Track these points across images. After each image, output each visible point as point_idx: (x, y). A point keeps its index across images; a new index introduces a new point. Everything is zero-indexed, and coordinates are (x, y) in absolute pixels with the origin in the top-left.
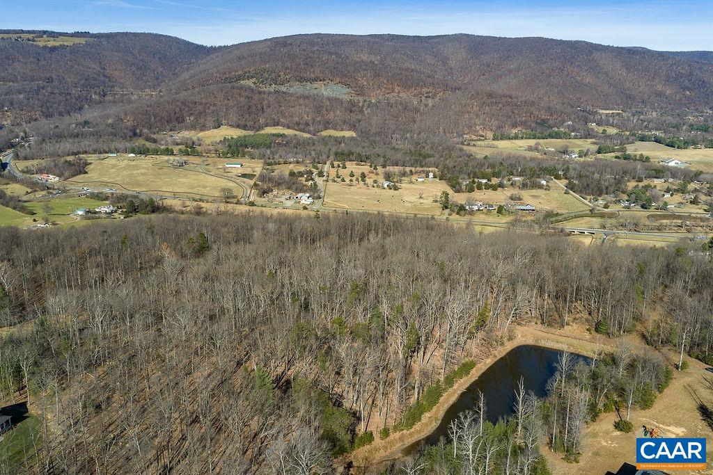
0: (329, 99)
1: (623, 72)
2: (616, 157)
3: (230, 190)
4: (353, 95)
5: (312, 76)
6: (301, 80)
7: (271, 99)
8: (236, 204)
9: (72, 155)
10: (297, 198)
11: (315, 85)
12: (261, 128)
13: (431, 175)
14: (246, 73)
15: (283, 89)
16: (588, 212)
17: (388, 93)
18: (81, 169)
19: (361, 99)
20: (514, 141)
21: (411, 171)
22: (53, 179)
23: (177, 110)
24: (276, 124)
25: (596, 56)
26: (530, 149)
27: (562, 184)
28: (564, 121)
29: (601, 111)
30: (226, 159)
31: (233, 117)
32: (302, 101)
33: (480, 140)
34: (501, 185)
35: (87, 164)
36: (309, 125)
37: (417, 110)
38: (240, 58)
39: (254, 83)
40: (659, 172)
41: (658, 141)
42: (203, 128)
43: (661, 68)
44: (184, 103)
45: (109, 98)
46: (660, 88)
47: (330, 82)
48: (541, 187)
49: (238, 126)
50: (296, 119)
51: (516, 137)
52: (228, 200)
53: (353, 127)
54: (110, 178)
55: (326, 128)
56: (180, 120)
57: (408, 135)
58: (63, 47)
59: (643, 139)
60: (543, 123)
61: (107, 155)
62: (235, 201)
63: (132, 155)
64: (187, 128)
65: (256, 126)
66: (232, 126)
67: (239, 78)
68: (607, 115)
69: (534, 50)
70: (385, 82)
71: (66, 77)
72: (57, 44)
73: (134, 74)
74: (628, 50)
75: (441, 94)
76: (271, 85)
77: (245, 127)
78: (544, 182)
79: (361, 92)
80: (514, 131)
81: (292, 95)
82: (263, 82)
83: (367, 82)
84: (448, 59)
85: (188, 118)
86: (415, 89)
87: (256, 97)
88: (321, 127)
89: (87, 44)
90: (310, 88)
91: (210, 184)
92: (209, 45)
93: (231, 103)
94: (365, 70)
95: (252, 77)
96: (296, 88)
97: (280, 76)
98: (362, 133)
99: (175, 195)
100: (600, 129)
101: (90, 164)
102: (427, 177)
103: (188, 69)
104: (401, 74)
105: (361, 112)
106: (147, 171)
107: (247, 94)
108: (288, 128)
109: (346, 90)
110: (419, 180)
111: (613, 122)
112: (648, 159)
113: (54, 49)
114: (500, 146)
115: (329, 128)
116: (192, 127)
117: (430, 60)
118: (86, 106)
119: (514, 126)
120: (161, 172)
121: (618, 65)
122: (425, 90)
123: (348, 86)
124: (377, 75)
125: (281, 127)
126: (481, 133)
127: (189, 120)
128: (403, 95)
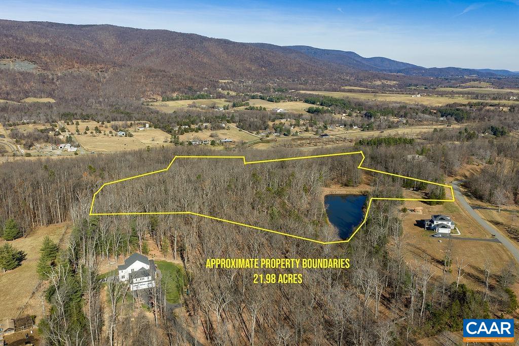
0: (20, 73)
1: (225, 56)
2: (246, 109)
4: (40, 70)
8: (13, 156)
10: (61, 148)
13: (147, 125)
16: (259, 140)
19: (49, 73)
20: (177, 101)
25: (206, 44)
26: (190, 106)
27: (233, 125)
28: (202, 88)
29: (220, 81)
33: (154, 102)
34: (200, 129)
40: (282, 116)
41: (262, 98)
43: (246, 53)
46: (248, 65)
47: (17, 59)
48: (224, 128)
51: (177, 99)
52: (4, 154)
53: (50, 95)
55: (27, 97)
57: (101, 99)
59: (253, 97)
60: (190, 89)
68: (225, 83)
69: (165, 39)
70: (65, 59)
74: (224, 41)
75: (112, 69)
78: (224, 125)
79: (46, 67)
80: (175, 95)
83: (50, 60)
84: (102, 43)
86: (91, 66)
88: (21, 95)
94: (45, 50)
98: (60, 99)
100: (226, 92)
102: (145, 127)
105: (53, 83)
110: (141, 129)
111: (230, 88)
112: (264, 109)
114: (170, 105)
115: (30, 96)
117: (88, 43)
119: (174, 91)
121: (221, 51)
122: (98, 66)
123: (35, 63)
126: (152, 97)
128: (82, 70)
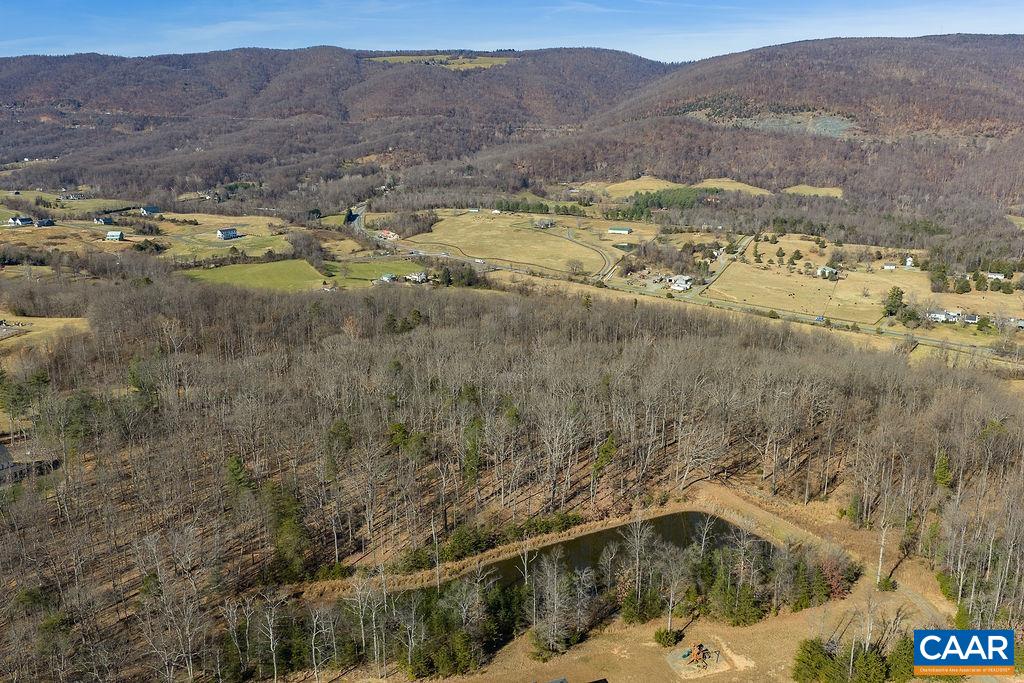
0: (815, 138)
3: (581, 264)
4: (858, 132)
5: (796, 103)
6: (778, 110)
7: (726, 138)
8: (582, 282)
9: (428, 208)
10: (670, 281)
11: (798, 118)
12: (698, 180)
13: (909, 261)
14: (700, 100)
15: (748, 123)
17: (918, 130)
18: (428, 226)
19: (869, 138)
21: (879, 253)
22: (392, 237)
23: (589, 153)
24: (723, 175)
30: (615, 222)
31: (663, 164)
32: (771, 142)
35: (436, 220)
36: (772, 177)
37: (961, 158)
38: (698, 79)
39: (708, 115)
42: (618, 178)
44: (599, 144)
45: (515, 136)
47: (823, 113)
49: (665, 177)
50: (756, 168)
52: (573, 277)
53: (842, 181)
54: (452, 239)
55: (797, 183)
56: (589, 166)
57: (927, 197)
58: (479, 70)
61: (466, 210)
62: (581, 278)
63: (496, 211)
64: (595, 179)
65: (692, 177)
66: (656, 176)
67: (690, 108)
70: (917, 111)
71: (471, 108)
72: (471, 66)
73: (556, 103)
76: (731, 118)
77: (675, 179)
79: (871, 127)
81: (758, 132)
82: (720, 112)
83: (886, 112)
85: (599, 165)
86: (969, 124)
87: (703, 135)
88: (791, 180)
89: (509, 65)
90: (789, 122)
91: (565, 255)
92: (669, 62)
93: (664, 144)
95: (706, 106)
96: (769, 122)
97: (747, 105)
98: (853, 192)
99: (514, 266)
101: (442, 220)
102: (904, 263)
103: (630, 96)
104: (948, 98)
105: (863, 158)
106: (499, 233)
107: (690, 130)
108: (739, 180)
109: (847, 124)
110: (888, 268)
113: (467, 73)
115: (803, 183)
116: (604, 177)
118: (485, 147)
120: (516, 235)
122: (987, 124)
123: (852, 118)
124: (905, 101)
125: (728, 180)
127: (601, 166)
128: (945, 133)
